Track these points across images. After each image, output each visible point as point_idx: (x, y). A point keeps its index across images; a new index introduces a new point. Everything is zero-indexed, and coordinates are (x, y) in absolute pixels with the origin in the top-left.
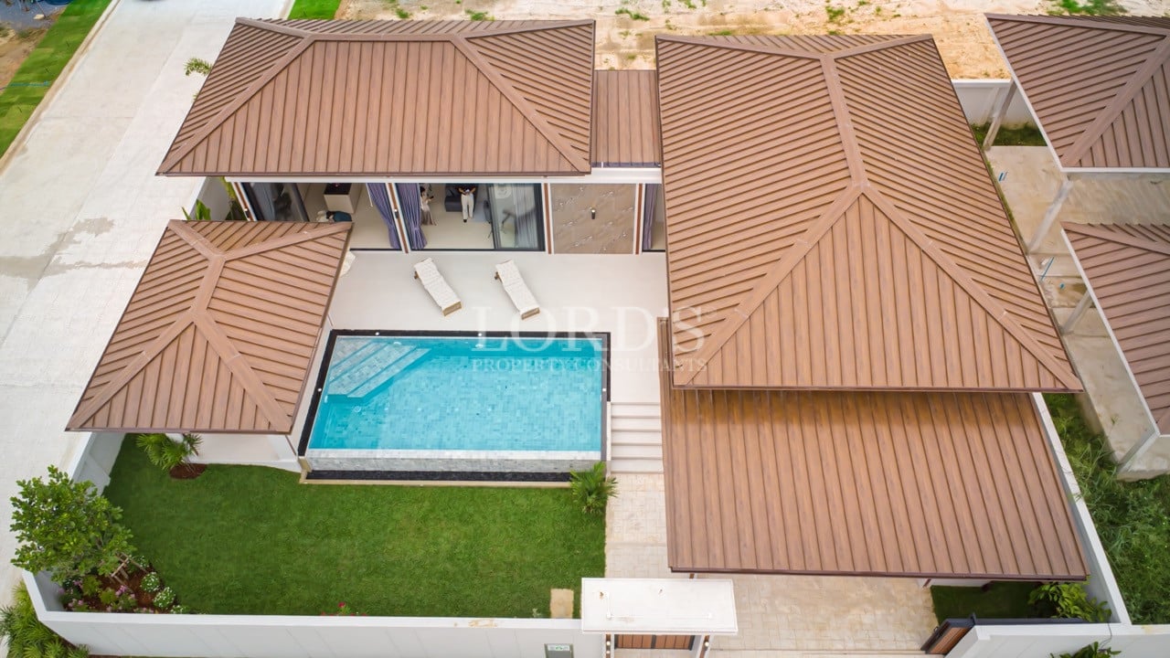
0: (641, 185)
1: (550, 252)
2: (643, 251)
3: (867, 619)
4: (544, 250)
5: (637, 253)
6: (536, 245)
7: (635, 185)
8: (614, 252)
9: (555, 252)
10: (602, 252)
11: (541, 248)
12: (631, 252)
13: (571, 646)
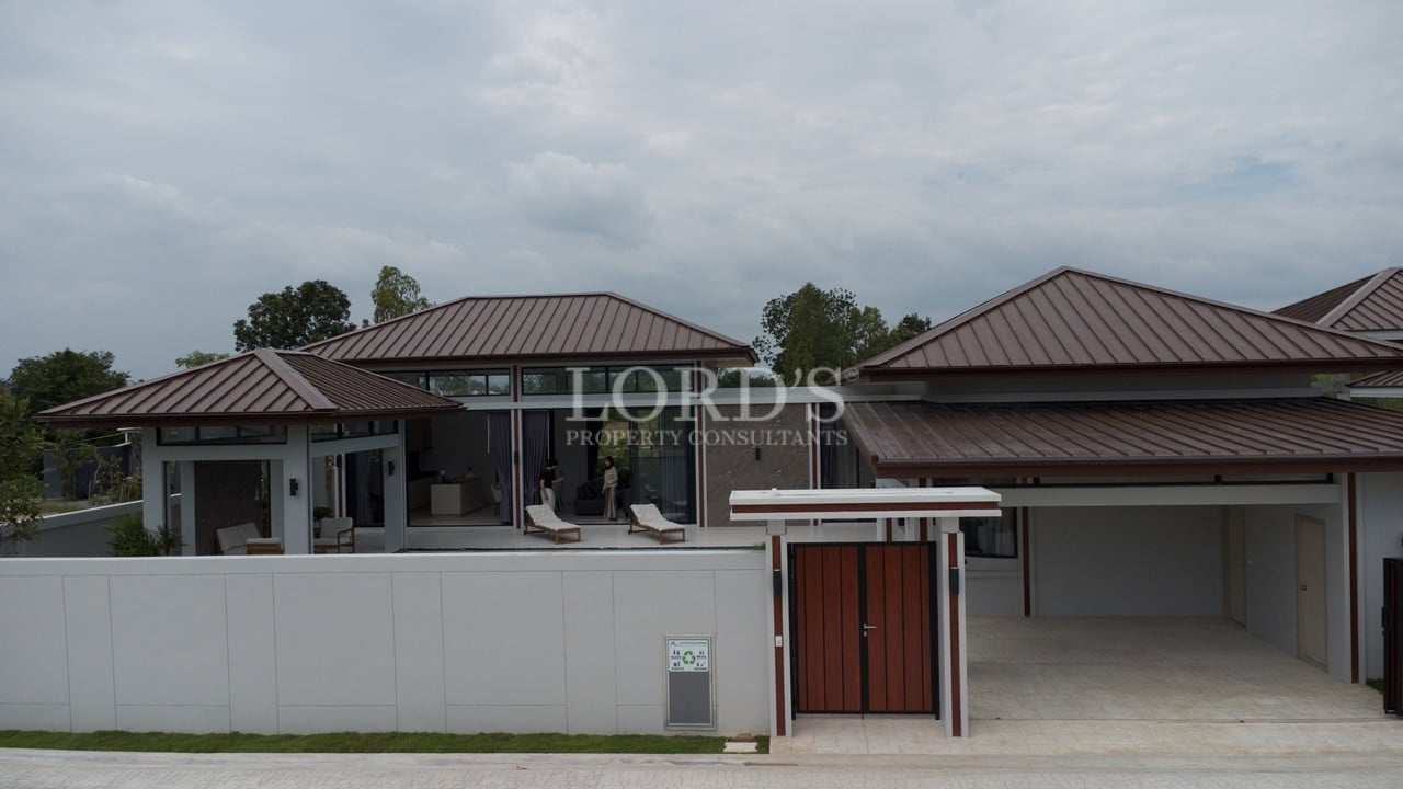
0: (814, 405)
3: (1267, 701)
4: (695, 522)
7: (804, 404)
13: (711, 641)
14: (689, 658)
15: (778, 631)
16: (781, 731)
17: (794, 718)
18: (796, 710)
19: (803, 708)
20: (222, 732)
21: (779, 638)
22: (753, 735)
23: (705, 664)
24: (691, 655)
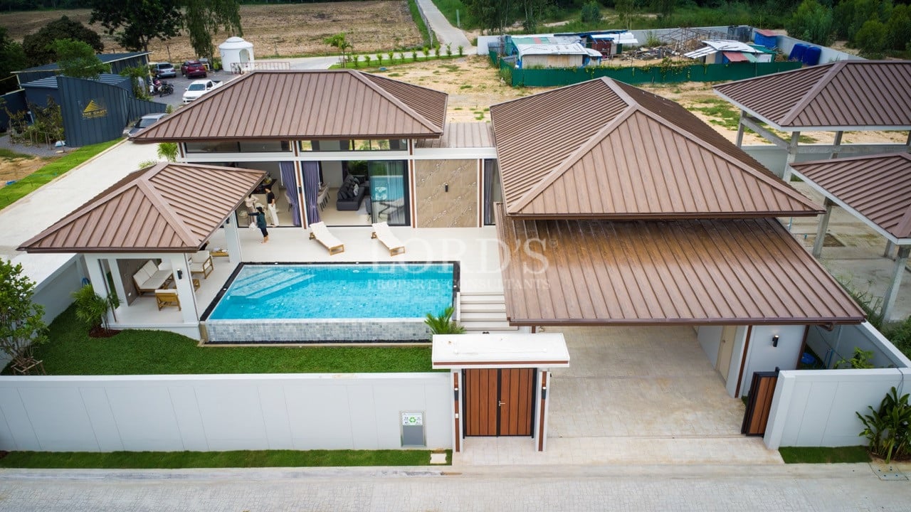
0: (481, 160)
1: (414, 227)
2: (485, 224)
3: (690, 417)
4: (410, 225)
5: (480, 226)
6: (404, 222)
7: (476, 159)
8: (463, 226)
9: (418, 227)
10: (453, 226)
11: (408, 223)
12: (475, 226)
13: (423, 414)
14: (413, 420)
15: (457, 411)
16: (458, 450)
17: (464, 438)
18: (465, 435)
19: (468, 434)
20: (180, 451)
21: (457, 415)
22: (445, 449)
23: (420, 423)
24: (414, 420)
